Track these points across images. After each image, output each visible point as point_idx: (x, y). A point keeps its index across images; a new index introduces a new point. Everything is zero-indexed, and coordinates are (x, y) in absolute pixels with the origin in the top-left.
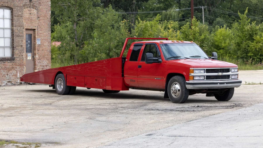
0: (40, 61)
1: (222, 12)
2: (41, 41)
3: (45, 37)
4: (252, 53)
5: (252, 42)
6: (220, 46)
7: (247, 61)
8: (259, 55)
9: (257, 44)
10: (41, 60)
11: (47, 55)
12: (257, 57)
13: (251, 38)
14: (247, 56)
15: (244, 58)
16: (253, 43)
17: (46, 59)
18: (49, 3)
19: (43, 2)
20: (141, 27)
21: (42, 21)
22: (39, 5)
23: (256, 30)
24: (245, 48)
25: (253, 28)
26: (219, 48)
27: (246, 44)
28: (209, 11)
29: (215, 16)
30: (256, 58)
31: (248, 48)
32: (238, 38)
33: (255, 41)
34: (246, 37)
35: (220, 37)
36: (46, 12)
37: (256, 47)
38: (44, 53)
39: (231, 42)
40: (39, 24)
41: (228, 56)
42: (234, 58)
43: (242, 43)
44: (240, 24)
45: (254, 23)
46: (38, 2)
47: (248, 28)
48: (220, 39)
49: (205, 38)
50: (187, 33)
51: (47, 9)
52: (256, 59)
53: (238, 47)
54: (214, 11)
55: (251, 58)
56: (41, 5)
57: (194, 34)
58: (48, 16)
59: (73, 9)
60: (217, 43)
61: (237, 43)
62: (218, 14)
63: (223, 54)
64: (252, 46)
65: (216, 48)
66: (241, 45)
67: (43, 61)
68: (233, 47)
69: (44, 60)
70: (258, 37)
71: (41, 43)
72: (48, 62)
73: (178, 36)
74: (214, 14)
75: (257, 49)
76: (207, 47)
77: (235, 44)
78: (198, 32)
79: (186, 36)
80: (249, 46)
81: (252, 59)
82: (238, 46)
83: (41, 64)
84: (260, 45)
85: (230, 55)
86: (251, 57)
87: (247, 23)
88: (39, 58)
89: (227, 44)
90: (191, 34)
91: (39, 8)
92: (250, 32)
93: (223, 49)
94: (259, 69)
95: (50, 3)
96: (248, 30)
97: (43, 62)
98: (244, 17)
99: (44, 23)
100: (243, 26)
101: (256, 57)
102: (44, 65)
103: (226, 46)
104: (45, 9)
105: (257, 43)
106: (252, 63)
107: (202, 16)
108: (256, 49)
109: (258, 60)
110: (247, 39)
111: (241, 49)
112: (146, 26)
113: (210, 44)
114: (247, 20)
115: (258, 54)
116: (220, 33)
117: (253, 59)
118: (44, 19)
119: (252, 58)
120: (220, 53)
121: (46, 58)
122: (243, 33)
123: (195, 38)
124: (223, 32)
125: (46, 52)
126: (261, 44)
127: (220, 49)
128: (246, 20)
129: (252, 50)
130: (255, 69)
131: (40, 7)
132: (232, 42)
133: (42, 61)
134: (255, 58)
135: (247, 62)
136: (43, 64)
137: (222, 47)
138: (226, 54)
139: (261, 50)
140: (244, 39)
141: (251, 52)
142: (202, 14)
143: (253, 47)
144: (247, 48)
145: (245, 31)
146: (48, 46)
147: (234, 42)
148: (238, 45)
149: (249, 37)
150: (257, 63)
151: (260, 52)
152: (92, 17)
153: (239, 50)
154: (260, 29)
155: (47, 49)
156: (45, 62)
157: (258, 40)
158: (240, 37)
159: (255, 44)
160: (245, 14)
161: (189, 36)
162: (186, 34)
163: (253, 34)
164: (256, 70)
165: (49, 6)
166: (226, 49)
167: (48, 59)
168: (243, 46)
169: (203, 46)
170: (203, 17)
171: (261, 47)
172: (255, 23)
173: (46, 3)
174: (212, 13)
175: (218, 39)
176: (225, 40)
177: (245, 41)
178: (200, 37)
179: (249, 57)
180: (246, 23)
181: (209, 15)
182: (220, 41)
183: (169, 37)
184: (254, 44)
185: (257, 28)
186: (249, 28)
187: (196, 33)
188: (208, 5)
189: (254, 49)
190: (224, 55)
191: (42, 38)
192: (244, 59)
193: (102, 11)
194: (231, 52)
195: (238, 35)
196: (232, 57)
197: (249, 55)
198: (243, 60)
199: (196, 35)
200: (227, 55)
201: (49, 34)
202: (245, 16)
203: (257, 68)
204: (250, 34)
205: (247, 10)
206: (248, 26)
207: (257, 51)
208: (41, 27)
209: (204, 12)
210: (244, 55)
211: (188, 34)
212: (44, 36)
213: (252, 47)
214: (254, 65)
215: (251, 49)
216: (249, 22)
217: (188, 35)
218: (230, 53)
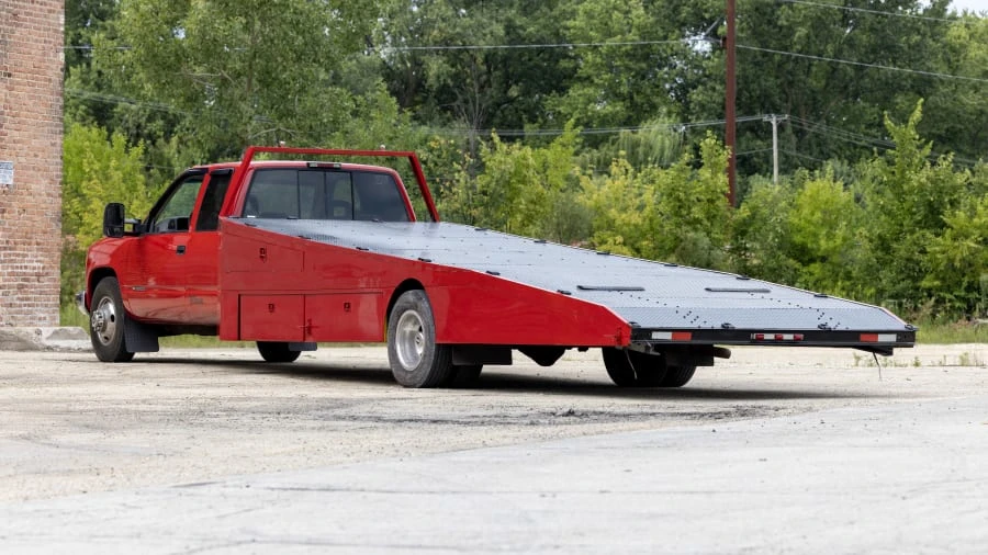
0: (10, 255)
1: (846, 140)
2: (16, 173)
3: (36, 156)
4: (937, 278)
5: (937, 235)
6: (813, 249)
7: (916, 309)
8: (965, 284)
9: (956, 244)
10: (14, 249)
11: (45, 233)
12: (956, 293)
13: (933, 218)
14: (917, 289)
15: (904, 297)
16: (940, 239)
17: (38, 250)
18: (58, 19)
19: (27, 14)
20: (503, 167)
21: (22, 93)
22: (10, 25)
23: (955, 189)
24: (908, 260)
25: (943, 182)
26: (806, 258)
27: (915, 244)
28: (800, 133)
29: (822, 152)
30: (952, 297)
31: (921, 257)
32: (883, 218)
33: (949, 231)
34: (915, 214)
35: (813, 214)
36: (44, 54)
37: (951, 253)
38: (29, 223)
39: (854, 235)
40: (6, 101)
41: (843, 289)
42: (865, 296)
43: (897, 240)
44: (890, 163)
45: (945, 159)
46: (9, 11)
47: (923, 180)
48: (809, 222)
49: (753, 217)
50: (682, 195)
51: (45, 42)
52: (950, 301)
53: (880, 254)
54: (817, 136)
55: (930, 296)
56: (17, 26)
57: (711, 201)
58: (50, 73)
59: (238, 92)
60: (798, 239)
61: (880, 237)
62: (832, 147)
63: (824, 279)
64: (937, 249)
65: (795, 258)
66: (895, 245)
67: (27, 255)
68: (863, 252)
69: (28, 250)
70: (961, 214)
71: (16, 180)
72: (47, 259)
73: (648, 208)
74: (819, 145)
75: (957, 264)
76: (761, 254)
77: (871, 241)
78: (723, 193)
79: (680, 207)
80: (923, 252)
81: (937, 301)
82: (883, 250)
83: (12, 267)
84: (969, 248)
85: (848, 283)
86: (933, 292)
87: (921, 159)
88: (7, 242)
89: (839, 241)
90: (699, 200)
91: (10, 37)
92: (931, 195)
93: (823, 259)
94: (962, 342)
95: (62, 20)
96: (922, 187)
97: (22, 261)
98: (908, 137)
99: (31, 98)
100: (903, 172)
101: (951, 293)
102: (28, 271)
103: (835, 247)
104: (37, 41)
105: (955, 239)
106: (933, 316)
107: (772, 151)
108: (951, 261)
109: (957, 304)
110: (919, 222)
111: (892, 261)
112: (522, 164)
113: (773, 239)
114: (920, 147)
115: (959, 284)
116: (811, 196)
117: (940, 301)
118: (33, 85)
119: (933, 299)
120: (811, 274)
121: (38, 244)
122: (905, 201)
123: (714, 216)
124: (825, 195)
125: (37, 218)
126: (972, 245)
127: (812, 260)
128: (914, 149)
129: (938, 265)
130: (944, 339)
131: (17, 34)
132: (857, 232)
133: (18, 255)
134: (948, 296)
135: (914, 315)
136: (26, 267)
137: (819, 254)
138: (835, 281)
139: (970, 265)
140: (905, 223)
141: (933, 275)
142: (772, 145)
143: (939, 256)
144: (915, 258)
145: (911, 192)
146: (49, 195)
147: (865, 233)
148: (883, 245)
149: (926, 216)
150: (955, 316)
151: (970, 274)
152: (311, 127)
153: (883, 263)
154: (970, 184)
155: (43, 206)
156: (32, 261)
157: (961, 228)
158: (889, 214)
159: (949, 242)
160: (911, 123)
161: (690, 208)
162: (680, 201)
163: (942, 204)
164: (948, 343)
165: (56, 31)
166: (836, 259)
167: (47, 251)
168: (900, 250)
169: (746, 249)
170: (775, 154)
171: (972, 254)
172: (950, 160)
173: (45, 16)
174: (810, 144)
175: (803, 222)
176: (832, 226)
177: (912, 232)
178: (732, 214)
179: (925, 294)
180: (917, 161)
181: (798, 149)
182: (812, 228)
183: (613, 210)
184: (945, 241)
185: (960, 179)
186: (928, 179)
187: (719, 198)
188: (794, 111)
189: (945, 262)
190: (824, 283)
191: (22, 160)
192: (904, 301)
193: (350, 104)
194: (854, 274)
195: (883, 207)
196: (857, 292)
197: (925, 283)
198: (900, 305)
199: (719, 203)
200: (839, 283)
201: (53, 145)
202: (912, 133)
203: (951, 336)
204: (930, 204)
205: (919, 108)
206: (923, 171)
207: (954, 269)
208: (17, 115)
209: (779, 137)
210: (902, 284)
211: (688, 200)
212: (32, 153)
213: (936, 252)
214: (944, 323)
215: (930, 261)
216: (927, 157)
217: (687, 203)
218: (848, 276)
